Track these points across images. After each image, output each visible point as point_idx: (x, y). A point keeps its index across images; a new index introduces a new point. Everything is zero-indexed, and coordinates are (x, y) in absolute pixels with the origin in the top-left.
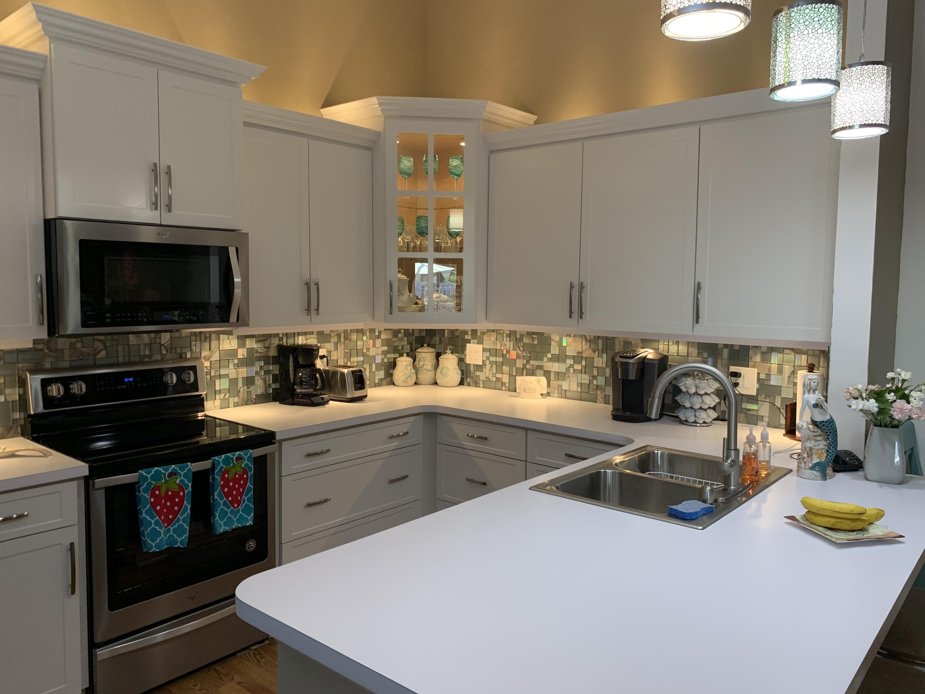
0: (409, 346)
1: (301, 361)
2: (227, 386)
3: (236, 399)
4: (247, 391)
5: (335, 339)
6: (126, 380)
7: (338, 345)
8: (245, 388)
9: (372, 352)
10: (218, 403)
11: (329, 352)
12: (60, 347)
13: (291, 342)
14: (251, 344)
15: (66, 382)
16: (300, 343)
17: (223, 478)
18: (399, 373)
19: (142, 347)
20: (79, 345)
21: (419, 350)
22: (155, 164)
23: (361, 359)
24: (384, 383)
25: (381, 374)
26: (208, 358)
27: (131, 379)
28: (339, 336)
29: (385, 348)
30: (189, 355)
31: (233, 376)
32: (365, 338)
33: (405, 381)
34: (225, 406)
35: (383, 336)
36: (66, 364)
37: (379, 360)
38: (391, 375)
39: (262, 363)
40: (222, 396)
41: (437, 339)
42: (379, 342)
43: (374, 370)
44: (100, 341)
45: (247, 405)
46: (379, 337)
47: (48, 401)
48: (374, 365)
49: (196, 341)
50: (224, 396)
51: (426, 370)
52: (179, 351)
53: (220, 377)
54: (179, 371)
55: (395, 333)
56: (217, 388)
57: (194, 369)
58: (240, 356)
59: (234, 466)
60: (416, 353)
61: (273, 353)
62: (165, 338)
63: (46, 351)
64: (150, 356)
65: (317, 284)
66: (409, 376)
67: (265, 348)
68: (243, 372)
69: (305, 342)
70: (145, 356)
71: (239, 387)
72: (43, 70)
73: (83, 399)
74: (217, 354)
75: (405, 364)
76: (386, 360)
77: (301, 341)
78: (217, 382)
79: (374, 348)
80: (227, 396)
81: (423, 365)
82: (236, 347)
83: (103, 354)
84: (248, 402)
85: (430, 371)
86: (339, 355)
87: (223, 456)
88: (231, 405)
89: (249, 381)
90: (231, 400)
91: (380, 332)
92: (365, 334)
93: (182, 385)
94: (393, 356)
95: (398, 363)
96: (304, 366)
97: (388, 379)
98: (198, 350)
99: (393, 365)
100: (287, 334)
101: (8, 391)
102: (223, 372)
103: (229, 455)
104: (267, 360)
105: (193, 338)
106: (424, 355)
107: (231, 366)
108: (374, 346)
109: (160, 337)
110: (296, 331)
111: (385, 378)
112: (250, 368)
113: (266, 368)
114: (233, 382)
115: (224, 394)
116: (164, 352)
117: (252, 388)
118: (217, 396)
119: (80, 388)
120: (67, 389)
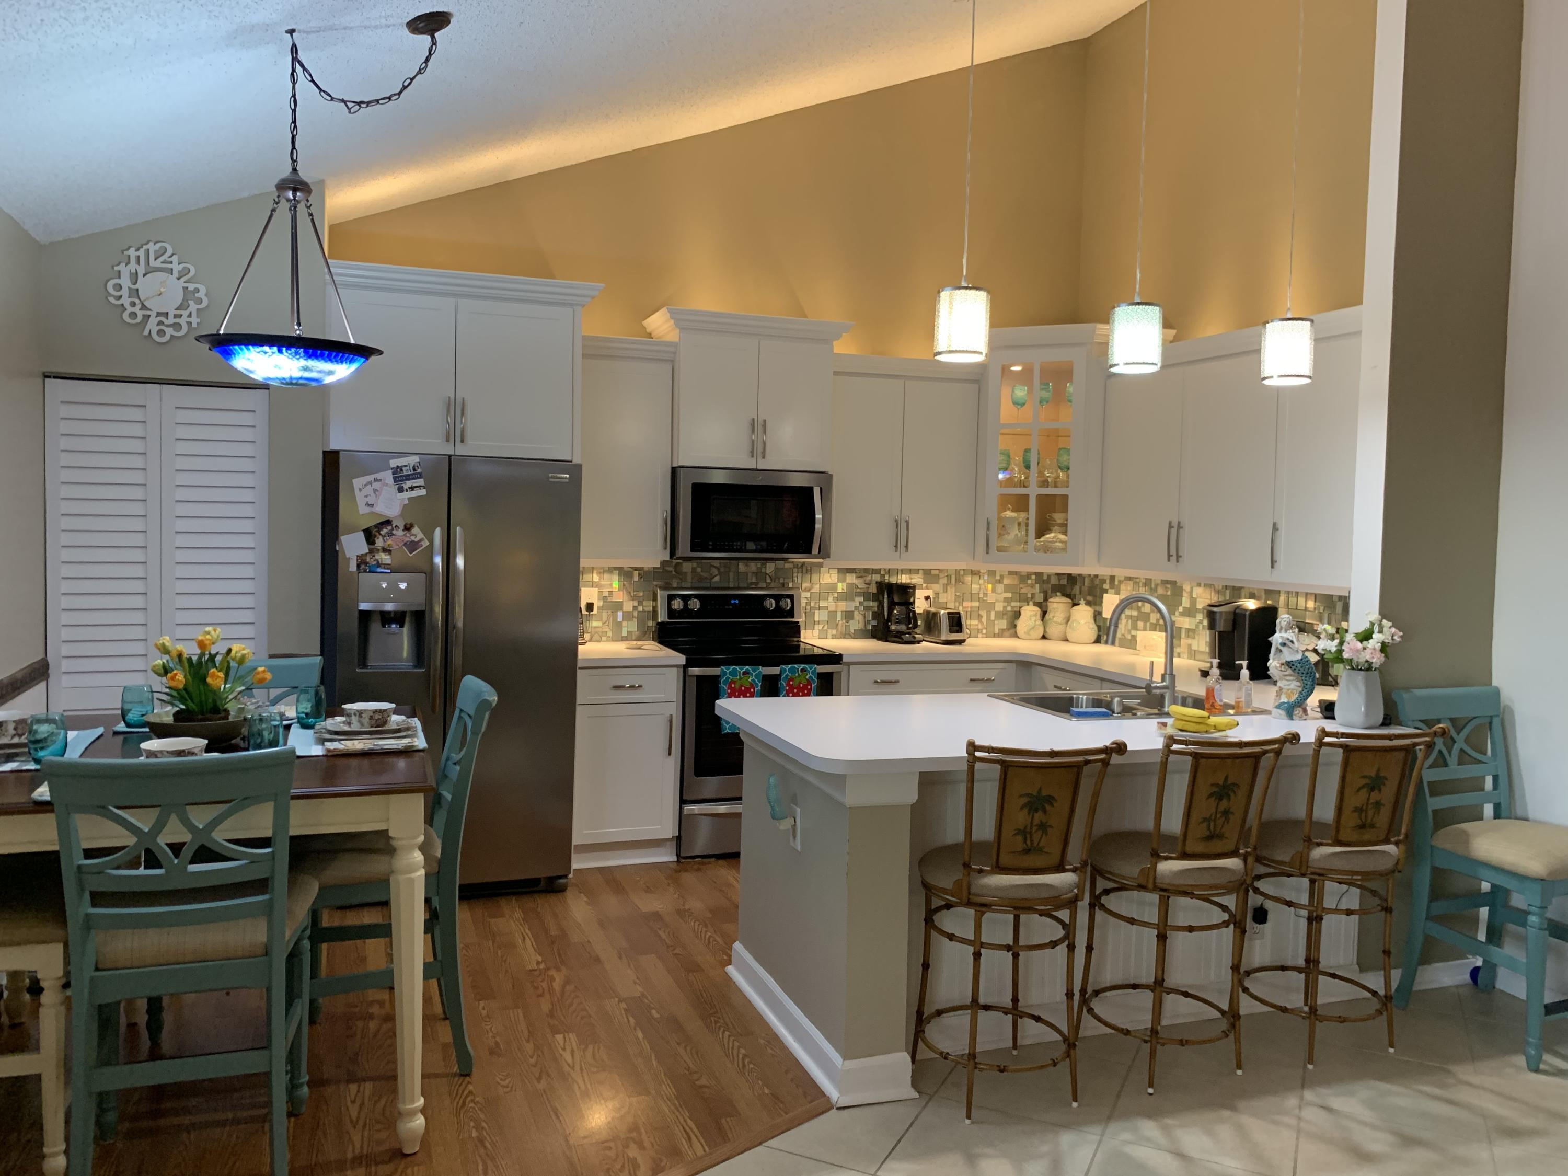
0: (1042, 595)
1: (896, 599)
2: (826, 619)
3: (834, 632)
4: (846, 625)
5: (944, 581)
6: (732, 602)
7: (949, 588)
8: (844, 621)
9: (991, 598)
10: (816, 633)
11: (937, 594)
12: (684, 570)
13: (893, 580)
14: (851, 578)
15: (685, 598)
16: (904, 581)
17: (788, 684)
18: (1023, 625)
19: (750, 575)
20: (699, 570)
21: (1051, 600)
22: (753, 420)
23: (976, 604)
24: (1006, 634)
25: (1003, 624)
26: (808, 590)
27: (737, 601)
28: (949, 577)
29: (1009, 595)
30: (790, 585)
31: (832, 609)
32: (981, 581)
33: (1028, 633)
34: (823, 636)
35: (1006, 581)
36: (689, 585)
37: (999, 607)
38: (1015, 626)
39: (862, 599)
40: (821, 627)
41: (1076, 590)
42: (1000, 587)
43: (993, 618)
44: (715, 567)
45: (844, 638)
46: (1000, 581)
47: (671, 613)
48: (993, 614)
49: (798, 573)
50: (823, 627)
51: (1056, 622)
52: (782, 581)
53: (819, 608)
54: (778, 598)
55: (1024, 578)
56: (816, 619)
57: (791, 597)
58: (840, 590)
59: (799, 676)
60: (1049, 604)
61: (873, 589)
62: (770, 568)
63: (674, 573)
64: (756, 584)
65: (907, 522)
66: (1033, 628)
67: (865, 583)
68: (843, 606)
69: (908, 581)
70: (752, 583)
71: (838, 620)
72: (675, 353)
73: (698, 614)
74: (818, 586)
75: (1029, 613)
76: (1009, 609)
77: (904, 579)
78: (817, 613)
79: (994, 594)
80: (826, 628)
81: (1053, 617)
82: (836, 581)
83: (717, 579)
84: (846, 635)
85: (1061, 624)
86: (949, 598)
87: (790, 666)
88: (829, 636)
89: (848, 616)
90: (829, 631)
91: (1002, 577)
92: (982, 577)
93: (779, 611)
94: (1018, 604)
95: (1022, 612)
96: (899, 604)
97: (1012, 631)
98: (799, 581)
99: (1017, 615)
100: (889, 570)
101: (645, 603)
102: (822, 604)
103: (796, 666)
104: (866, 596)
105: (795, 570)
106: (1055, 605)
107: (831, 599)
108: (994, 591)
109: (766, 567)
110: (900, 568)
111: (1008, 629)
112: (849, 603)
113: (866, 604)
114: (832, 614)
115: (823, 625)
116: (769, 581)
117: (851, 622)
118: (816, 626)
119: (695, 605)
120: (686, 605)
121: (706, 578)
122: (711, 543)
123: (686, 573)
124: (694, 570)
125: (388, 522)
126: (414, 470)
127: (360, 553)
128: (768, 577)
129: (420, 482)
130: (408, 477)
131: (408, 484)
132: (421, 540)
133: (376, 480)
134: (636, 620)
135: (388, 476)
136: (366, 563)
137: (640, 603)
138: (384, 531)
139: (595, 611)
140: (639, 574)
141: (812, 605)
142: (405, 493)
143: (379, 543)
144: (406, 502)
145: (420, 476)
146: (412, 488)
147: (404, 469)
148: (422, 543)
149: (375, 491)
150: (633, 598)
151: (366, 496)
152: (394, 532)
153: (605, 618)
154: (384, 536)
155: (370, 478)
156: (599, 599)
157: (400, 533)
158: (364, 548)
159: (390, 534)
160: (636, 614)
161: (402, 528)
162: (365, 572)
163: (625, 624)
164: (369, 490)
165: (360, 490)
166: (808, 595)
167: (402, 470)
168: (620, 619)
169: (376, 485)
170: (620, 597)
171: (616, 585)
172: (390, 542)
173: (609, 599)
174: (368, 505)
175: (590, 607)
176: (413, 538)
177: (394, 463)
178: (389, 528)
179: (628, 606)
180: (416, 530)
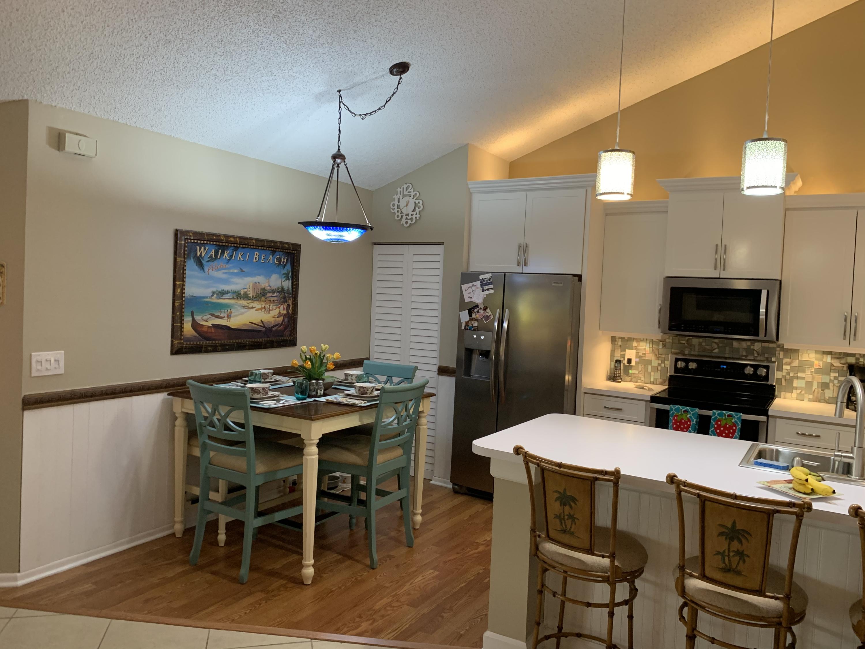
2: (803, 386)
3: (811, 396)
4: (821, 393)
6: (722, 366)
8: (820, 390)
10: (794, 395)
12: (693, 343)
14: (828, 359)
15: (687, 361)
19: (741, 350)
20: (703, 344)
26: (789, 364)
27: (725, 367)
30: (771, 359)
31: (809, 379)
34: (800, 398)
39: (837, 375)
40: (799, 391)
44: (715, 343)
45: (820, 402)
47: (676, 370)
49: (781, 351)
50: (801, 392)
52: (766, 355)
53: (797, 378)
54: (755, 367)
56: (795, 385)
57: (767, 368)
58: (817, 366)
59: (726, 419)
61: (847, 368)
62: (757, 346)
64: (746, 356)
65: (856, 317)
67: (841, 363)
68: (819, 378)
70: (744, 356)
71: (814, 388)
73: (694, 372)
74: (797, 362)
78: (795, 381)
80: (803, 392)
82: (814, 359)
87: (719, 411)
88: (806, 399)
89: (824, 386)
90: (806, 395)
93: (755, 376)
102: (800, 375)
103: (724, 412)
104: (839, 372)
105: (778, 349)
107: (808, 372)
109: (754, 346)
112: (825, 377)
113: (838, 378)
114: (809, 384)
115: (800, 391)
116: (756, 355)
117: (826, 391)
118: (794, 391)
119: (692, 366)
120: (687, 366)
121: (709, 350)
122: (683, 325)
123: (694, 345)
124: (700, 344)
125: (477, 306)
126: (489, 280)
127: (466, 321)
128: (755, 352)
129: (491, 286)
130: (487, 284)
131: (487, 287)
132: (490, 315)
133: (473, 285)
134: (659, 372)
135: (478, 283)
136: (468, 326)
137: (663, 362)
138: (476, 310)
139: (633, 363)
140: (663, 344)
141: (792, 374)
142: (485, 292)
143: (474, 316)
144: (485, 296)
145: (491, 283)
146: (488, 290)
147: (485, 280)
148: (491, 317)
149: (473, 291)
150: (658, 358)
151: (469, 293)
152: (480, 311)
153: (640, 369)
154: (475, 313)
155: (471, 284)
156: (636, 357)
157: (482, 311)
158: (468, 319)
159: (478, 312)
160: (659, 368)
161: (483, 309)
162: (467, 329)
163: (652, 373)
164: (470, 290)
165: (466, 290)
166: (788, 367)
167: (484, 280)
168: (649, 370)
169: (473, 288)
170: (649, 356)
171: (647, 349)
172: (477, 316)
173: (643, 358)
174: (469, 297)
175: (629, 361)
176: (487, 314)
177: (481, 277)
178: (478, 309)
179: (655, 363)
180: (488, 310)
